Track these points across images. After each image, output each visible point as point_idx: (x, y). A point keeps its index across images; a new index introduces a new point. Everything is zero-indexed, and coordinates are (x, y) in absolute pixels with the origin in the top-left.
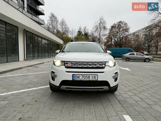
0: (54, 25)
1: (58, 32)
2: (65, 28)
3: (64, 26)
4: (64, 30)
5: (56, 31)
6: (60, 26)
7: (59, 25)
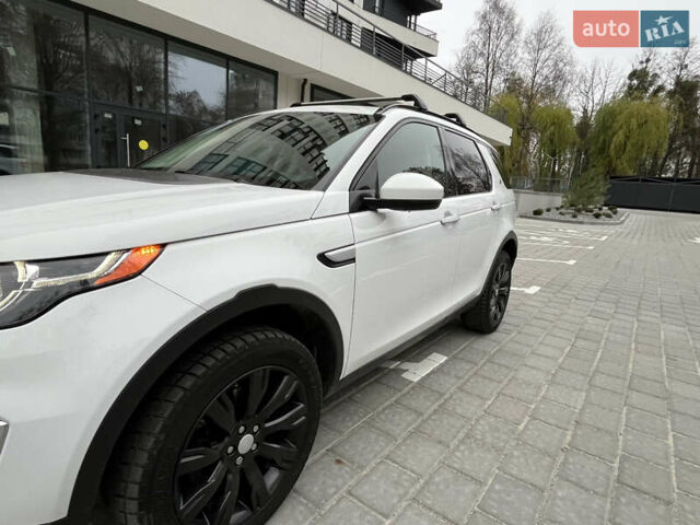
0: (498, 55)
1: (514, 85)
2: (550, 63)
3: (545, 54)
4: (545, 71)
5: (506, 80)
6: (526, 55)
7: (519, 51)
